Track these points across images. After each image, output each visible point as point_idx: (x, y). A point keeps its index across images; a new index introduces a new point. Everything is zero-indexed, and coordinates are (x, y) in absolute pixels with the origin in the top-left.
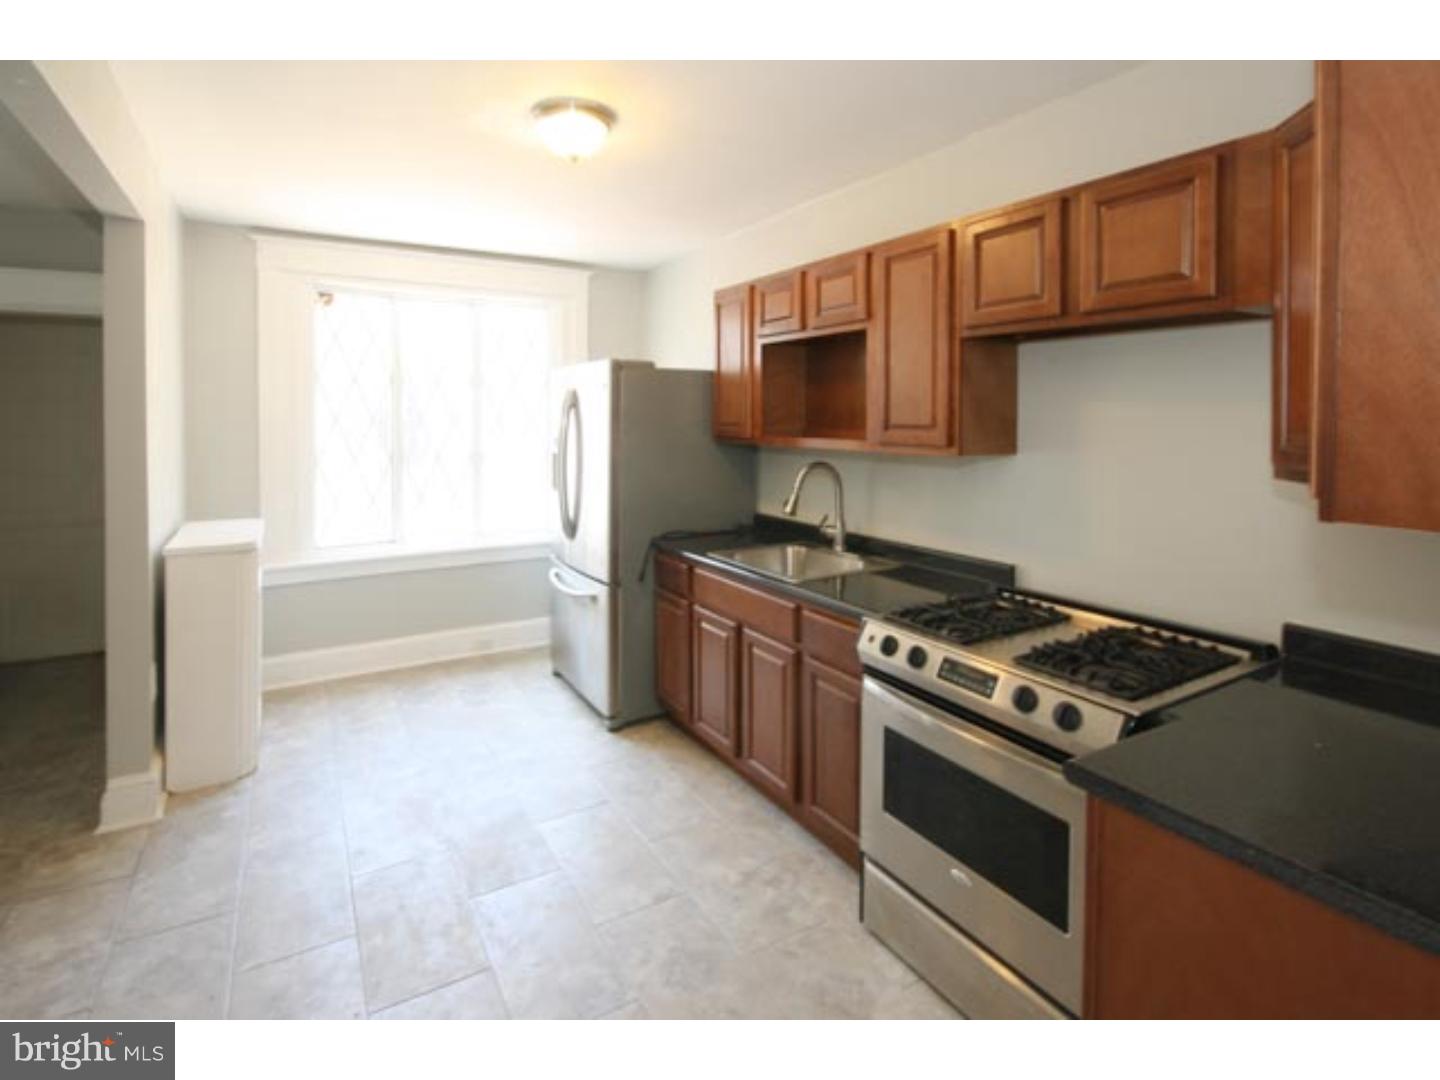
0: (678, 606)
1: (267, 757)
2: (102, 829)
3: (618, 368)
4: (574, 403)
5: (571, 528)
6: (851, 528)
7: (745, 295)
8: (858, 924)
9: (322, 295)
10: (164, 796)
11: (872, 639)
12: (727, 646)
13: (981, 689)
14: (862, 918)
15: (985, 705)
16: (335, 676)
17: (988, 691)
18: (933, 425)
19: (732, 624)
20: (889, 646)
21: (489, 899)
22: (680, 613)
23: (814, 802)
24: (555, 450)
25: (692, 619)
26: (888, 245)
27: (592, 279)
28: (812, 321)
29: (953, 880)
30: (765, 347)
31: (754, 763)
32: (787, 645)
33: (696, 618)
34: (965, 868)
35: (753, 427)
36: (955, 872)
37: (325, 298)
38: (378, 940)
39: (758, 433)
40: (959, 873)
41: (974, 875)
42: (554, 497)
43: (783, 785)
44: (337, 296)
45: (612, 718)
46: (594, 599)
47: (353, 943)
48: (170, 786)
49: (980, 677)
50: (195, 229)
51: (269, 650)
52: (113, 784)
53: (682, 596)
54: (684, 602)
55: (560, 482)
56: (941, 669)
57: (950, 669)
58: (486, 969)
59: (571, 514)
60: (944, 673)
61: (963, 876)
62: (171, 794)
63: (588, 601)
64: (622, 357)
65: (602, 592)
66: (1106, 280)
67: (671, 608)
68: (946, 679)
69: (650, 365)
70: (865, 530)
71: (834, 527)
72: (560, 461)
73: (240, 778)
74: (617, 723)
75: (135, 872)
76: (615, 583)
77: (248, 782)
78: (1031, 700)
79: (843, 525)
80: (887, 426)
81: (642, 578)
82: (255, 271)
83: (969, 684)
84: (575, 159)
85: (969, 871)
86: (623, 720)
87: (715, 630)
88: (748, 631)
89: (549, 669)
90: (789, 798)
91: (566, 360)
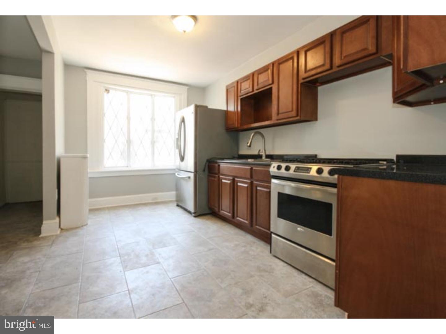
0: (214, 177)
1: (89, 222)
2: (41, 236)
3: (197, 107)
4: (183, 120)
5: (182, 159)
6: (267, 153)
7: (235, 85)
8: (270, 254)
9: (106, 90)
10: (60, 229)
11: (274, 167)
12: (230, 185)
13: (307, 172)
14: (271, 252)
15: (308, 176)
16: (110, 206)
17: (309, 172)
18: (292, 111)
19: (231, 178)
20: (279, 168)
21: (159, 250)
22: (216, 179)
23: (256, 225)
24: (177, 137)
25: (219, 180)
26: (279, 60)
27: (188, 89)
28: (256, 87)
29: (299, 231)
30: (241, 99)
31: (238, 218)
32: (249, 180)
33: (220, 179)
34: (302, 227)
35: (238, 124)
36: (299, 229)
37: (107, 91)
38: (126, 257)
39: (239, 125)
40: (300, 229)
41: (305, 228)
42: (177, 151)
43: (246, 222)
44: (111, 91)
45: (195, 213)
46: (189, 178)
47: (119, 258)
48: (61, 227)
49: (306, 169)
50: (68, 67)
51: (91, 197)
52: (44, 222)
53: (217, 174)
54: (217, 176)
55: (179, 147)
56: (295, 169)
57: (297, 169)
58: (158, 263)
59: (182, 154)
60: (296, 171)
61: (301, 229)
62: (62, 229)
63: (187, 178)
64: (198, 104)
65: (192, 175)
66: (344, 54)
67: (213, 179)
68: (296, 172)
69: (206, 107)
70: (272, 153)
71: (262, 152)
72: (179, 139)
73: (82, 226)
74: (197, 214)
75: (52, 244)
76: (196, 172)
77: (85, 227)
78: (321, 170)
79: (265, 152)
80: (278, 114)
81: (204, 171)
82: (86, 81)
83: (303, 171)
84: (185, 31)
85: (303, 227)
86: (198, 214)
87: (226, 181)
88: (236, 179)
89: (175, 204)
90: (249, 226)
91: (180, 108)
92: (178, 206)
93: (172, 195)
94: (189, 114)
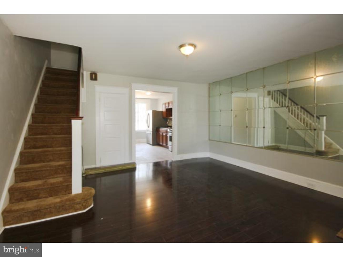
4: (149, 114)
5: (148, 127)
25: (159, 133)
28: (169, 107)
30: (166, 109)
32: (165, 133)
42: (147, 124)
45: (152, 144)
55: (147, 122)
64: (153, 110)
67: (157, 133)
76: (153, 131)
86: (154, 144)
87: (161, 134)
88: (163, 133)
89: (146, 143)
90: (165, 146)
91: (148, 110)
92: (147, 143)
93: (145, 140)
94: (151, 113)
